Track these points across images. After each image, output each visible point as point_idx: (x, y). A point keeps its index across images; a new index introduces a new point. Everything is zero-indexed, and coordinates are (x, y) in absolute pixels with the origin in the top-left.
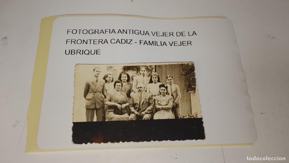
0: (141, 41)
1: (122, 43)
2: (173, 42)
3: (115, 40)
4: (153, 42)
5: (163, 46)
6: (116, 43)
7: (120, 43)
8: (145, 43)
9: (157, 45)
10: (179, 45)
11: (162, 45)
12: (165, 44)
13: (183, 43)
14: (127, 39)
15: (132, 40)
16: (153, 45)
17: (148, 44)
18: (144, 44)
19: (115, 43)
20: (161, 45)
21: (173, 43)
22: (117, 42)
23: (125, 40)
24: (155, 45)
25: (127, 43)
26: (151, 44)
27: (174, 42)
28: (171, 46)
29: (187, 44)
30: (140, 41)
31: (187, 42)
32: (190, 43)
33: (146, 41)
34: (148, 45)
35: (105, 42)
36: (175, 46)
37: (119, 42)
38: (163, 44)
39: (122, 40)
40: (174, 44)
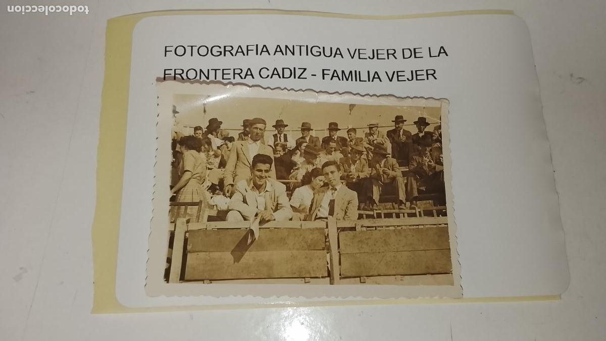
0: (326, 72)
1: (285, 77)
2: (394, 72)
3: (268, 70)
4: (351, 72)
5: (373, 81)
6: (271, 77)
7: (280, 77)
8: (333, 76)
9: (360, 80)
10: (408, 79)
11: (371, 79)
12: (376, 76)
13: (417, 75)
14: (295, 68)
15: (305, 69)
16: (352, 80)
17: (341, 78)
18: (331, 79)
19: (268, 76)
20: (369, 81)
21: (396, 74)
22: (273, 74)
23: (291, 71)
24: (356, 80)
25: (295, 78)
26: (347, 77)
27: (397, 72)
28: (391, 80)
29: (425, 77)
30: (323, 70)
31: (427, 70)
32: (432, 75)
33: (335, 71)
34: (340, 80)
35: (246, 75)
36: (398, 80)
37: (278, 74)
38: (374, 78)
39: (283, 69)
40: (398, 76)
